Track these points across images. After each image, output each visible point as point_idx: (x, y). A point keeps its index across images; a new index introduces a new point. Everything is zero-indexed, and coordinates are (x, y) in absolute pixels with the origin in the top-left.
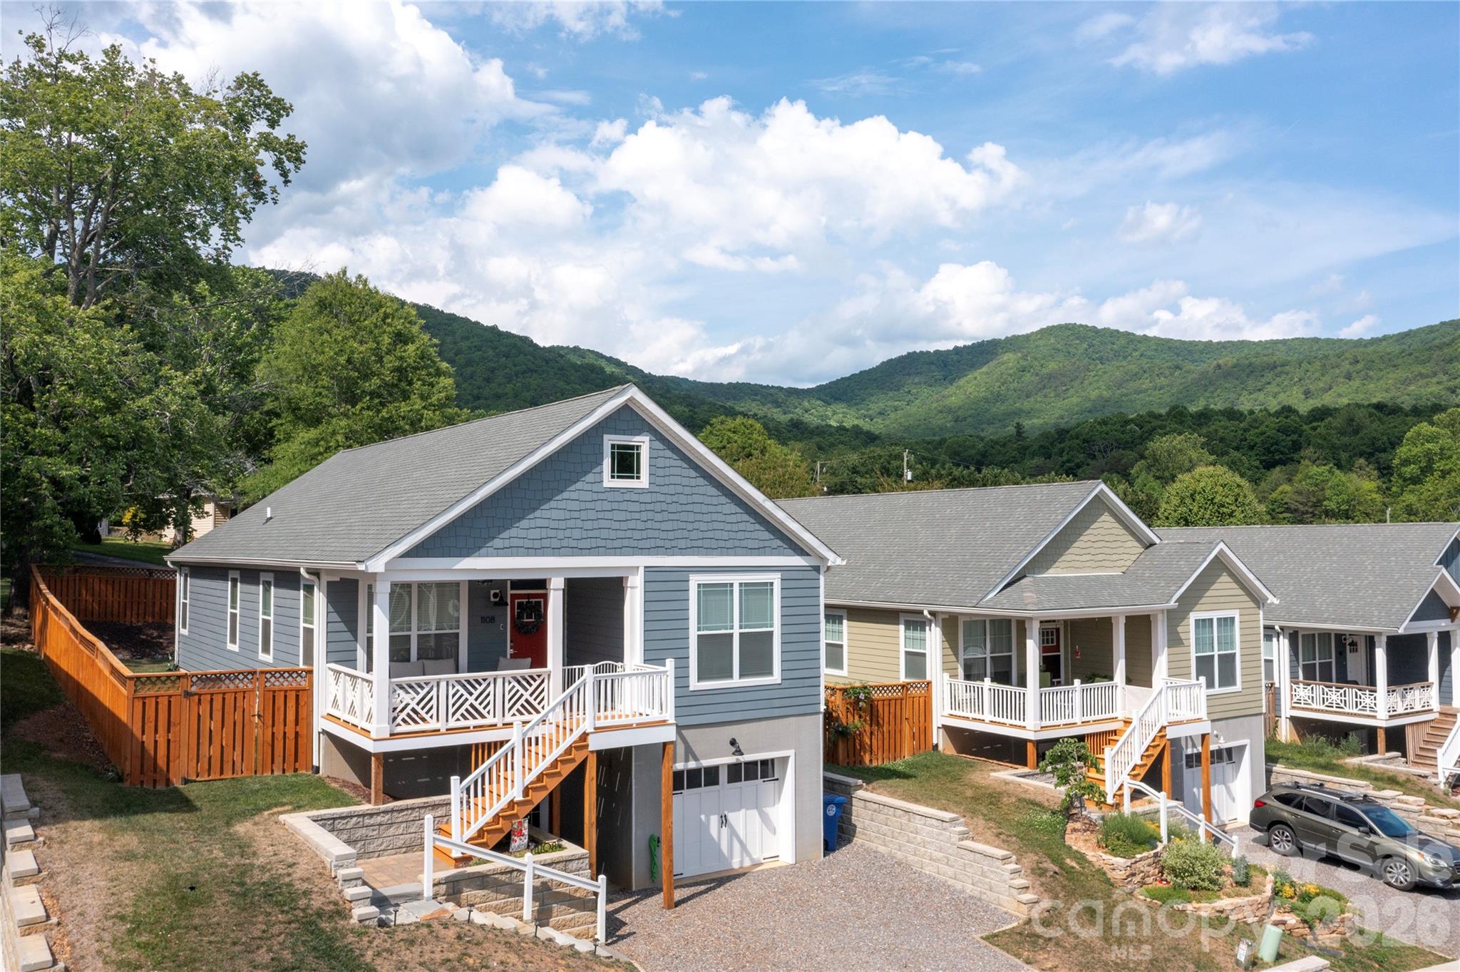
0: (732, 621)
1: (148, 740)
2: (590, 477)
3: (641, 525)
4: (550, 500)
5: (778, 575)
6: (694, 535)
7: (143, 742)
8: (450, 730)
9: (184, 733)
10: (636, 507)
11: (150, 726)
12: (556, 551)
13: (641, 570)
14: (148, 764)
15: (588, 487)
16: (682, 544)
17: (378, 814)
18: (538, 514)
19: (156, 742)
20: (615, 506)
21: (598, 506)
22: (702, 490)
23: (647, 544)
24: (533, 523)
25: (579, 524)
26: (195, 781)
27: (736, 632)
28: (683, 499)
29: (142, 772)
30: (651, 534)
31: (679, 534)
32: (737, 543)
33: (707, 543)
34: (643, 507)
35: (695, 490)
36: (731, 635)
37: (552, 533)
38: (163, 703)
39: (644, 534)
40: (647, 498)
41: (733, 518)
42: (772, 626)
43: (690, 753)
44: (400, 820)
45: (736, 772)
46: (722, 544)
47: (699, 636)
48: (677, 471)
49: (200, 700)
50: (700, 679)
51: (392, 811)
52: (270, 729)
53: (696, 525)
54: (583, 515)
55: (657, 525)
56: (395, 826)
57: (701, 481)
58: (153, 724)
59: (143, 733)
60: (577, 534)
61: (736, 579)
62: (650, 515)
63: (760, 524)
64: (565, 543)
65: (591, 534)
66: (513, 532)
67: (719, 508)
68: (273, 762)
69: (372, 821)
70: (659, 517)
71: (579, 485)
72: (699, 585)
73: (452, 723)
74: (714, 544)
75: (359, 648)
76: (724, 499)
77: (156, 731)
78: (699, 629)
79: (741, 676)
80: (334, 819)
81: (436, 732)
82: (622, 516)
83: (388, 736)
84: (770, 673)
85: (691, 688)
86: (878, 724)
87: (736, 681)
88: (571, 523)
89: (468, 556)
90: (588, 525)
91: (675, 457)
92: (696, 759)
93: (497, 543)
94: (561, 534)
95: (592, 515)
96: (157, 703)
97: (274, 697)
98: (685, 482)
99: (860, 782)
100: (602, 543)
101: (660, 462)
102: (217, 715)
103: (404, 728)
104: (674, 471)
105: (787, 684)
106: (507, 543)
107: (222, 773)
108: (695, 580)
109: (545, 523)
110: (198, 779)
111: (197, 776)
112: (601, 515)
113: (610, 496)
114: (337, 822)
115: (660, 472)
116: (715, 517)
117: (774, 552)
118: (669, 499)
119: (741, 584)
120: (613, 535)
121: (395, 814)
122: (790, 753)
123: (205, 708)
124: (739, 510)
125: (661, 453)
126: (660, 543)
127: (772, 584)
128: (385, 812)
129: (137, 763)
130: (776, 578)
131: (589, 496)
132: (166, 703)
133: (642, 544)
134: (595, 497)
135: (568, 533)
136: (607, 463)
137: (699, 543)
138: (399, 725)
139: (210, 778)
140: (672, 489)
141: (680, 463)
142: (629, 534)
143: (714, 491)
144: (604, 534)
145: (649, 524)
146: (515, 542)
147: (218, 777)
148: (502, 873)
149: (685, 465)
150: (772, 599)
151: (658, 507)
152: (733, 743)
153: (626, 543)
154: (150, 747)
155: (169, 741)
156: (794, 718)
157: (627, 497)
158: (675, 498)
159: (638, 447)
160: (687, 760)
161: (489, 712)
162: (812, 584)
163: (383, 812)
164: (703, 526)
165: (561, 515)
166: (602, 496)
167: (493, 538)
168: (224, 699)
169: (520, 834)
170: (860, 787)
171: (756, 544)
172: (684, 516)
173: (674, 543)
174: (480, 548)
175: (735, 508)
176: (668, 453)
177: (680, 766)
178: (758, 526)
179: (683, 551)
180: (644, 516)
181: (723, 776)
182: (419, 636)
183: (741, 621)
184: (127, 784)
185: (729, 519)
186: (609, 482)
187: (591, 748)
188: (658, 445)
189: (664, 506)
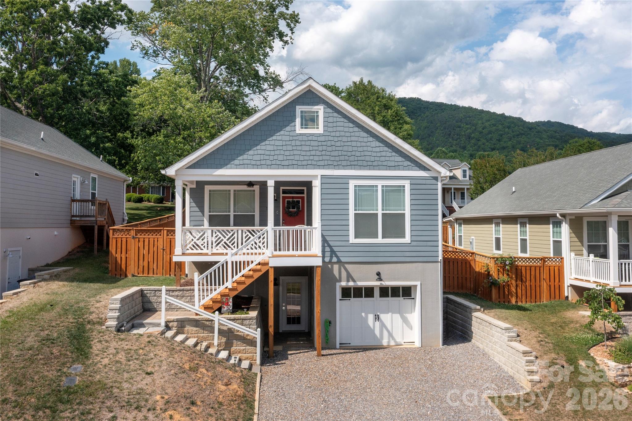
0: (377, 206)
1: (118, 256)
2: (288, 128)
3: (319, 153)
4: (265, 140)
5: (408, 181)
6: (352, 158)
7: (116, 257)
8: (213, 254)
9: (132, 254)
10: (316, 143)
11: (119, 250)
12: (269, 167)
13: (319, 177)
14: (118, 267)
15: (287, 133)
16: (344, 163)
17: (176, 291)
18: (259, 147)
19: (121, 257)
20: (303, 143)
21: (293, 143)
22: (357, 134)
23: (322, 163)
24: (256, 152)
25: (282, 152)
26: (137, 276)
27: (380, 212)
28: (345, 139)
29: (116, 270)
30: (325, 158)
31: (342, 158)
32: (380, 163)
33: (360, 163)
34: (320, 144)
35: (352, 134)
36: (377, 214)
37: (267, 157)
38: (124, 240)
39: (321, 158)
40: (322, 139)
41: (378, 149)
42: (404, 210)
43: (350, 277)
44: (187, 295)
45: (384, 292)
46: (370, 163)
47: (355, 214)
48: (342, 124)
49: (139, 240)
50: (356, 237)
51: (183, 290)
52: (169, 256)
53: (353, 153)
54: (285, 148)
55: (328, 153)
56: (185, 298)
57: (356, 129)
58: (120, 249)
59: (116, 253)
60: (281, 158)
61: (380, 184)
62: (324, 148)
63: (396, 152)
64: (274, 162)
65: (289, 158)
66: (245, 156)
67: (368, 144)
68: (170, 271)
69: (173, 294)
70: (330, 149)
71: (282, 132)
72: (355, 186)
73: (215, 251)
74: (365, 163)
75: (205, 220)
76: (371, 139)
77: (121, 253)
78: (355, 210)
79: (383, 237)
80: (156, 291)
81: (207, 254)
82: (307, 148)
83: (181, 254)
84: (404, 237)
85: (351, 242)
86: (522, 281)
87: (380, 240)
88: (277, 152)
89: (221, 168)
90: (287, 153)
91: (340, 116)
92: (354, 281)
93: (236, 162)
94: (271, 158)
95: (290, 148)
96: (122, 240)
97: (171, 241)
98: (346, 129)
99: (478, 307)
100: (294, 162)
101: (331, 120)
102: (146, 248)
103: (190, 251)
104: (338, 124)
105: (414, 243)
106: (241, 162)
107: (148, 274)
108: (352, 184)
109: (263, 152)
110: (139, 275)
111: (138, 274)
112: (295, 148)
113: (300, 138)
114: (157, 292)
115: (331, 125)
116: (365, 149)
117: (405, 168)
118: (336, 139)
119: (383, 186)
120: (302, 158)
121: (185, 292)
122: (418, 283)
123: (141, 244)
124: (381, 145)
125: (331, 115)
126: (330, 163)
127: (404, 186)
128: (180, 290)
129: (114, 266)
130: (407, 184)
131: (287, 138)
132: (125, 241)
133: (319, 163)
134: (291, 138)
135: (276, 157)
136: (298, 121)
137: (356, 163)
138: (188, 249)
139: (144, 275)
140: (338, 134)
141: (342, 120)
142: (311, 158)
143: (365, 135)
144: (297, 158)
145: (323, 153)
146: (246, 162)
147: (147, 275)
148: (207, 321)
149: (346, 121)
150: (404, 195)
151: (329, 143)
152: (378, 274)
153: (309, 162)
154: (119, 260)
155: (126, 257)
156: (420, 264)
157: (310, 138)
158: (340, 139)
159: (317, 112)
160: (348, 281)
161: (234, 247)
162: (433, 187)
163: (179, 290)
164: (358, 154)
165: (271, 148)
166: (295, 138)
167: (234, 160)
168: (149, 240)
169: (227, 304)
170: (479, 310)
171: (393, 164)
172: (345, 148)
173: (339, 163)
174: (227, 164)
175: (378, 144)
176: (336, 115)
177: (344, 284)
178: (394, 154)
179: (345, 167)
180: (320, 148)
181: (377, 292)
182: (234, 215)
183: (383, 206)
184: (110, 274)
185: (374, 150)
186: (299, 130)
187: (270, 265)
188: (329, 110)
189: (333, 143)
